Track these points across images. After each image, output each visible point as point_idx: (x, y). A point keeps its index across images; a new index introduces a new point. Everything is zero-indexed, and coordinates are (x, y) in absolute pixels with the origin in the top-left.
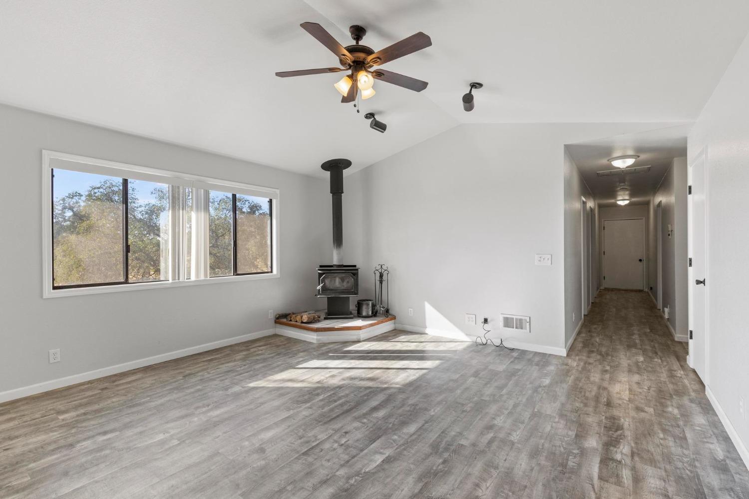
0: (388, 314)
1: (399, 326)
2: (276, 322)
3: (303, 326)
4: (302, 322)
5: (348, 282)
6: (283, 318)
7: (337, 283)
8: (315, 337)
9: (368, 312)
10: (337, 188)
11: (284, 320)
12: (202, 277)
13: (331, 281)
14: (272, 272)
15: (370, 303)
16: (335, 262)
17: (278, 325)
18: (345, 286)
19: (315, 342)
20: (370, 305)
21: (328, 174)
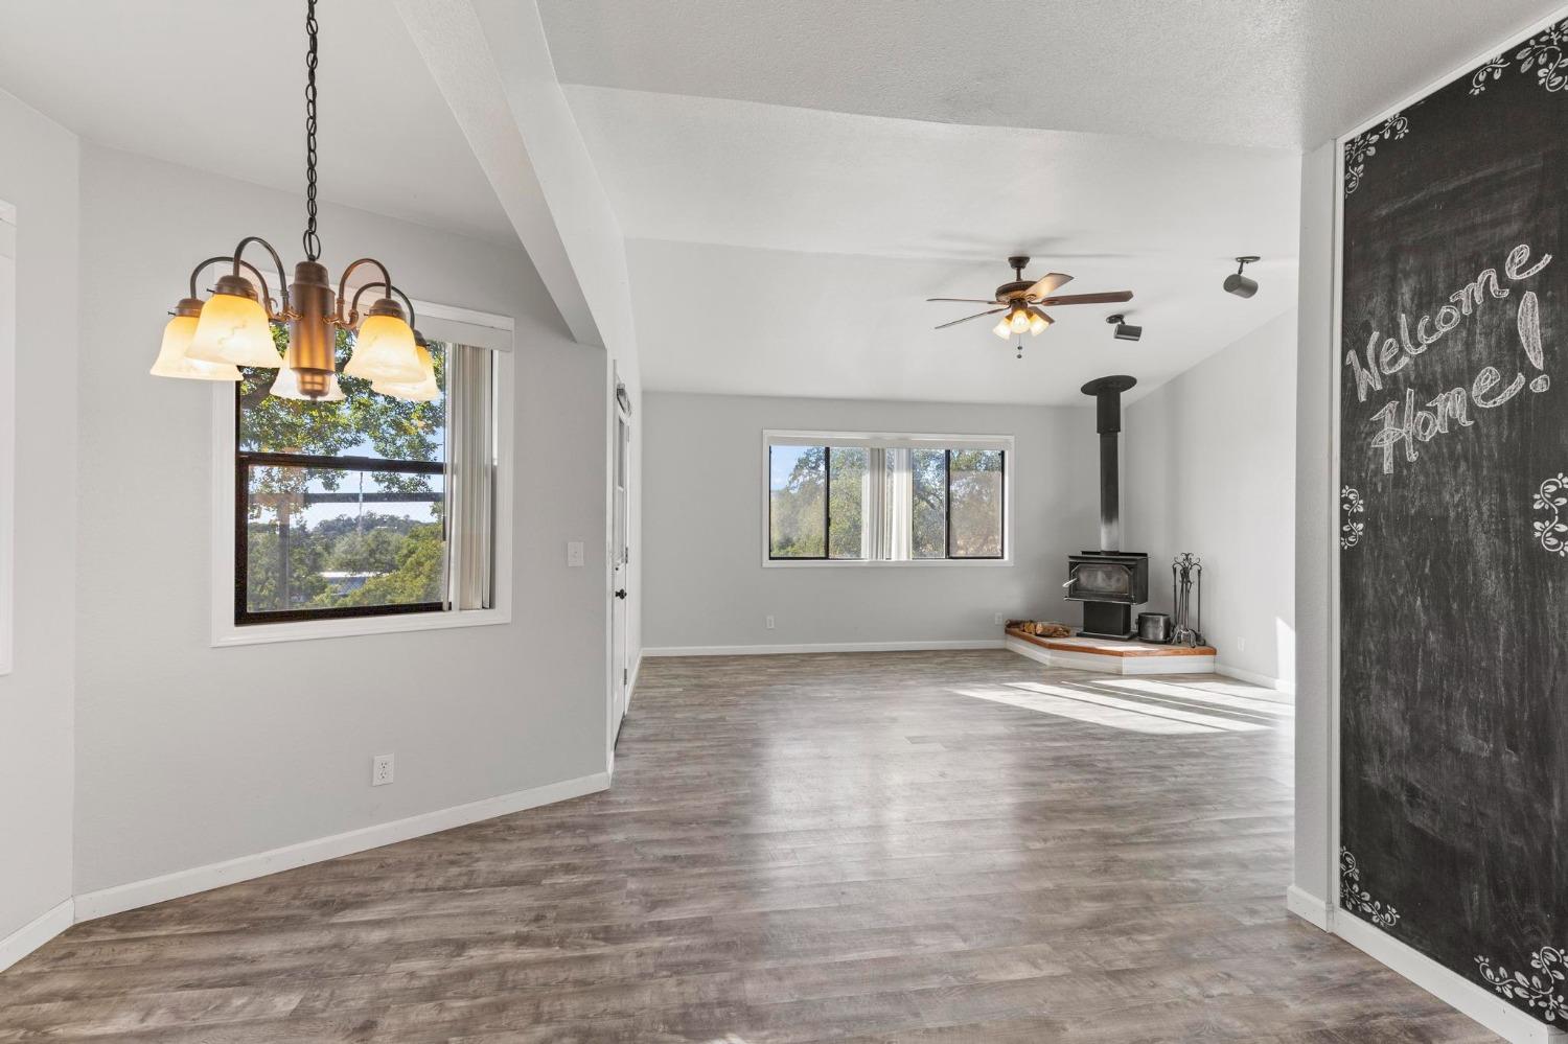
0: (1199, 642)
1: (1220, 668)
2: (1006, 632)
3: (1036, 640)
4: (1037, 635)
5: (1118, 580)
6: (1014, 627)
7: (1100, 581)
8: (1049, 657)
9: (1156, 635)
10: (1109, 423)
11: (1017, 630)
12: (904, 558)
13: (1089, 576)
14: (1002, 557)
15: (1162, 619)
16: (1104, 546)
17: (1009, 636)
18: (1114, 587)
19: (1048, 663)
20: (1162, 624)
21: (1093, 400)
